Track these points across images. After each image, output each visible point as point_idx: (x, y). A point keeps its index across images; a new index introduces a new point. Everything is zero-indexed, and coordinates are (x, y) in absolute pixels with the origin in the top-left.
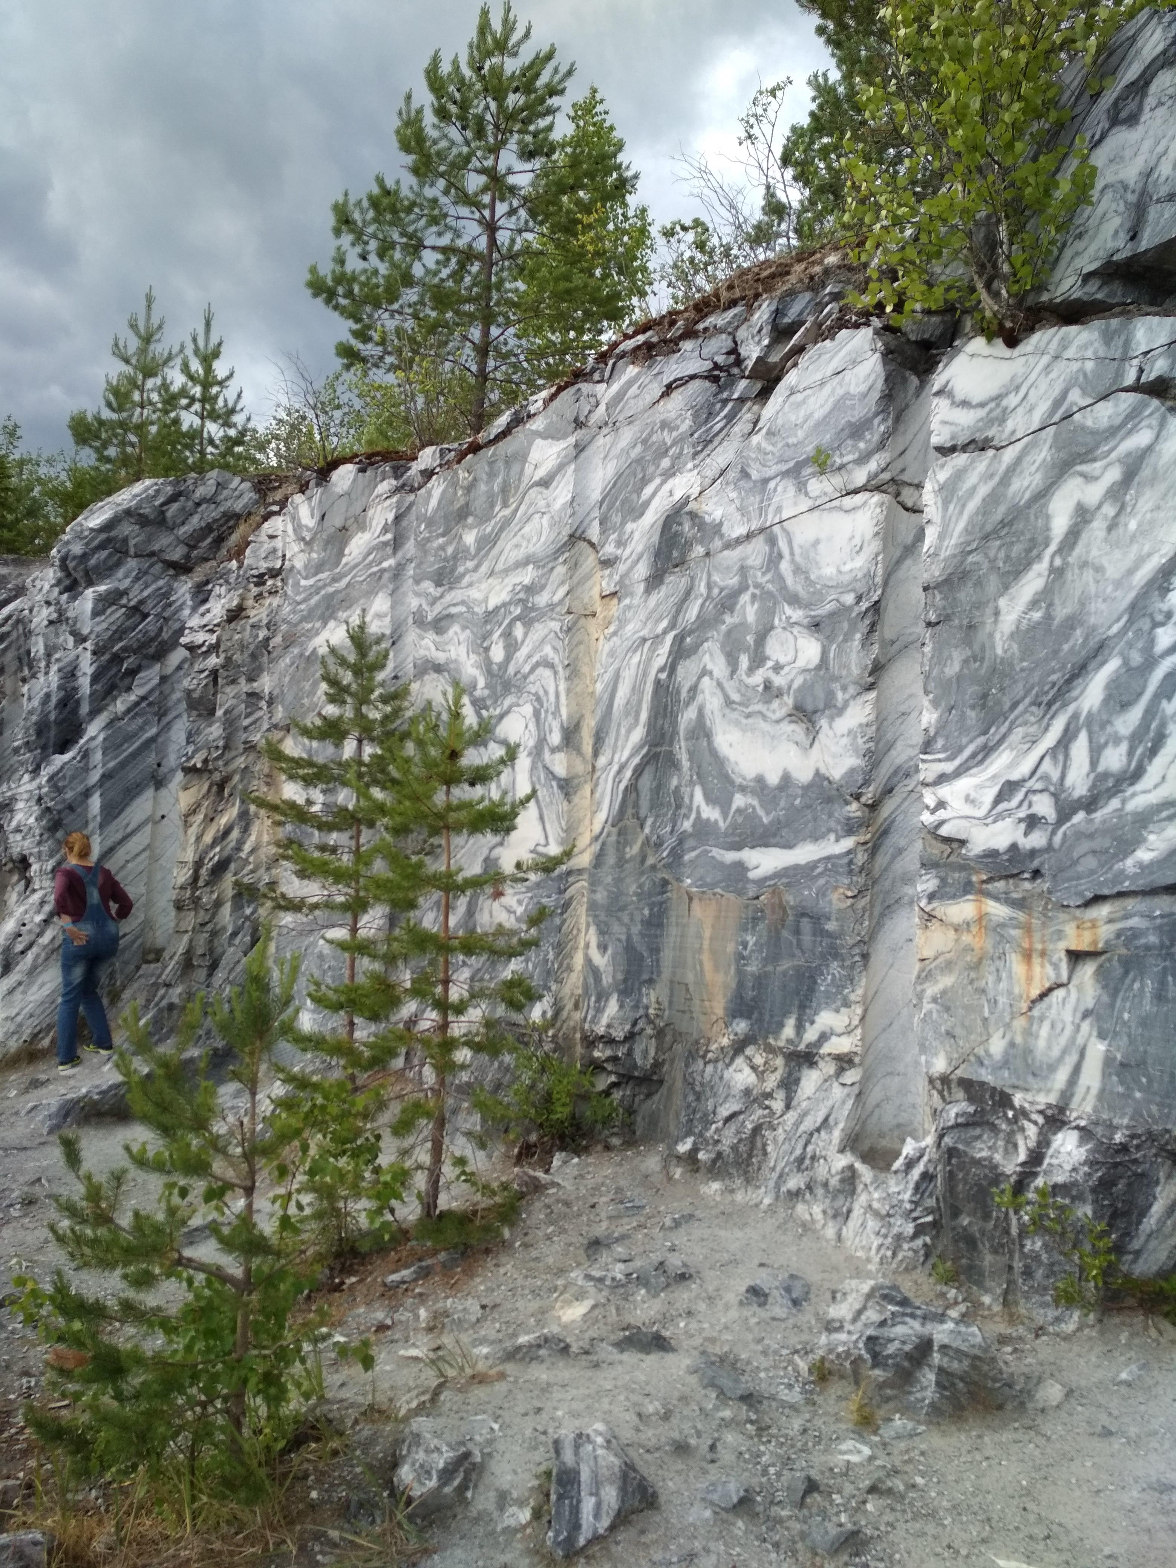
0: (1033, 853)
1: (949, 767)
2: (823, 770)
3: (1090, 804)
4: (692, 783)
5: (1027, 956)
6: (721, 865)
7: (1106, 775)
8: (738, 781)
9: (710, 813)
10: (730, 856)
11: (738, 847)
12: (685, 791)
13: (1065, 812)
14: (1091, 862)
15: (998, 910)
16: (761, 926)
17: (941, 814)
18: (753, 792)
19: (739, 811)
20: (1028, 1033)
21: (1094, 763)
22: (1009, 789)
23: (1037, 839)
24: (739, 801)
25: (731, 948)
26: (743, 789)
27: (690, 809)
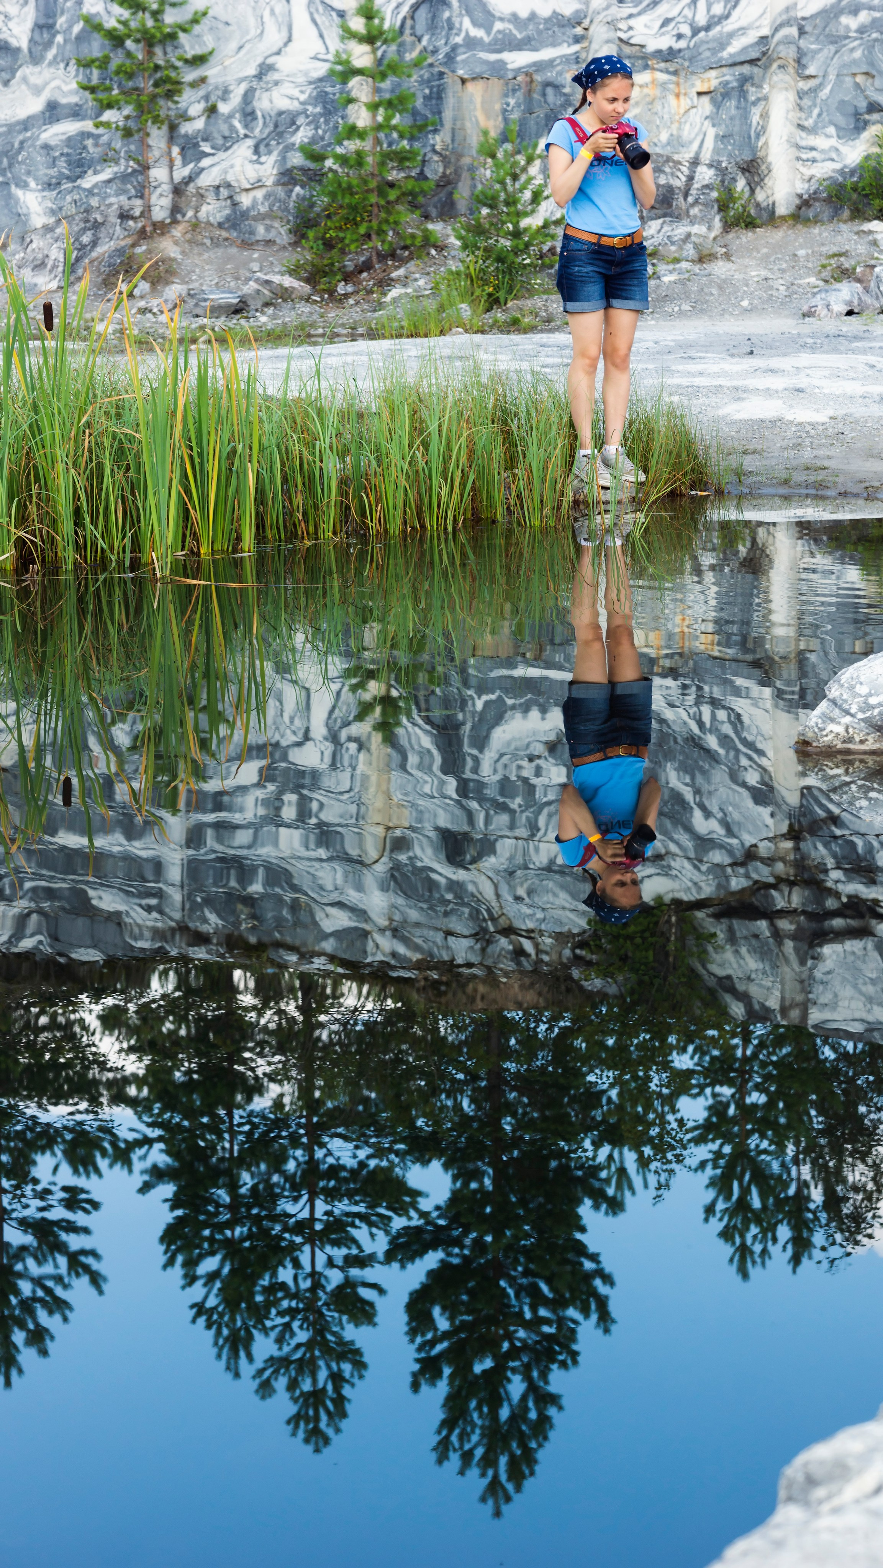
0: (680, 51)
1: (634, 11)
2: (558, 10)
3: (707, 28)
4: (460, 15)
5: (678, 96)
6: (487, 62)
7: (714, 16)
8: (498, 14)
9: (478, 33)
10: (493, 57)
11: (499, 51)
12: (456, 21)
13: (696, 31)
14: (708, 54)
15: (662, 77)
16: (518, 94)
17: (631, 33)
18: (509, 21)
19: (499, 32)
20: (679, 129)
21: (708, 10)
22: (666, 22)
23: (682, 44)
24: (498, 26)
25: (498, 107)
26: (501, 19)
27: (460, 30)
